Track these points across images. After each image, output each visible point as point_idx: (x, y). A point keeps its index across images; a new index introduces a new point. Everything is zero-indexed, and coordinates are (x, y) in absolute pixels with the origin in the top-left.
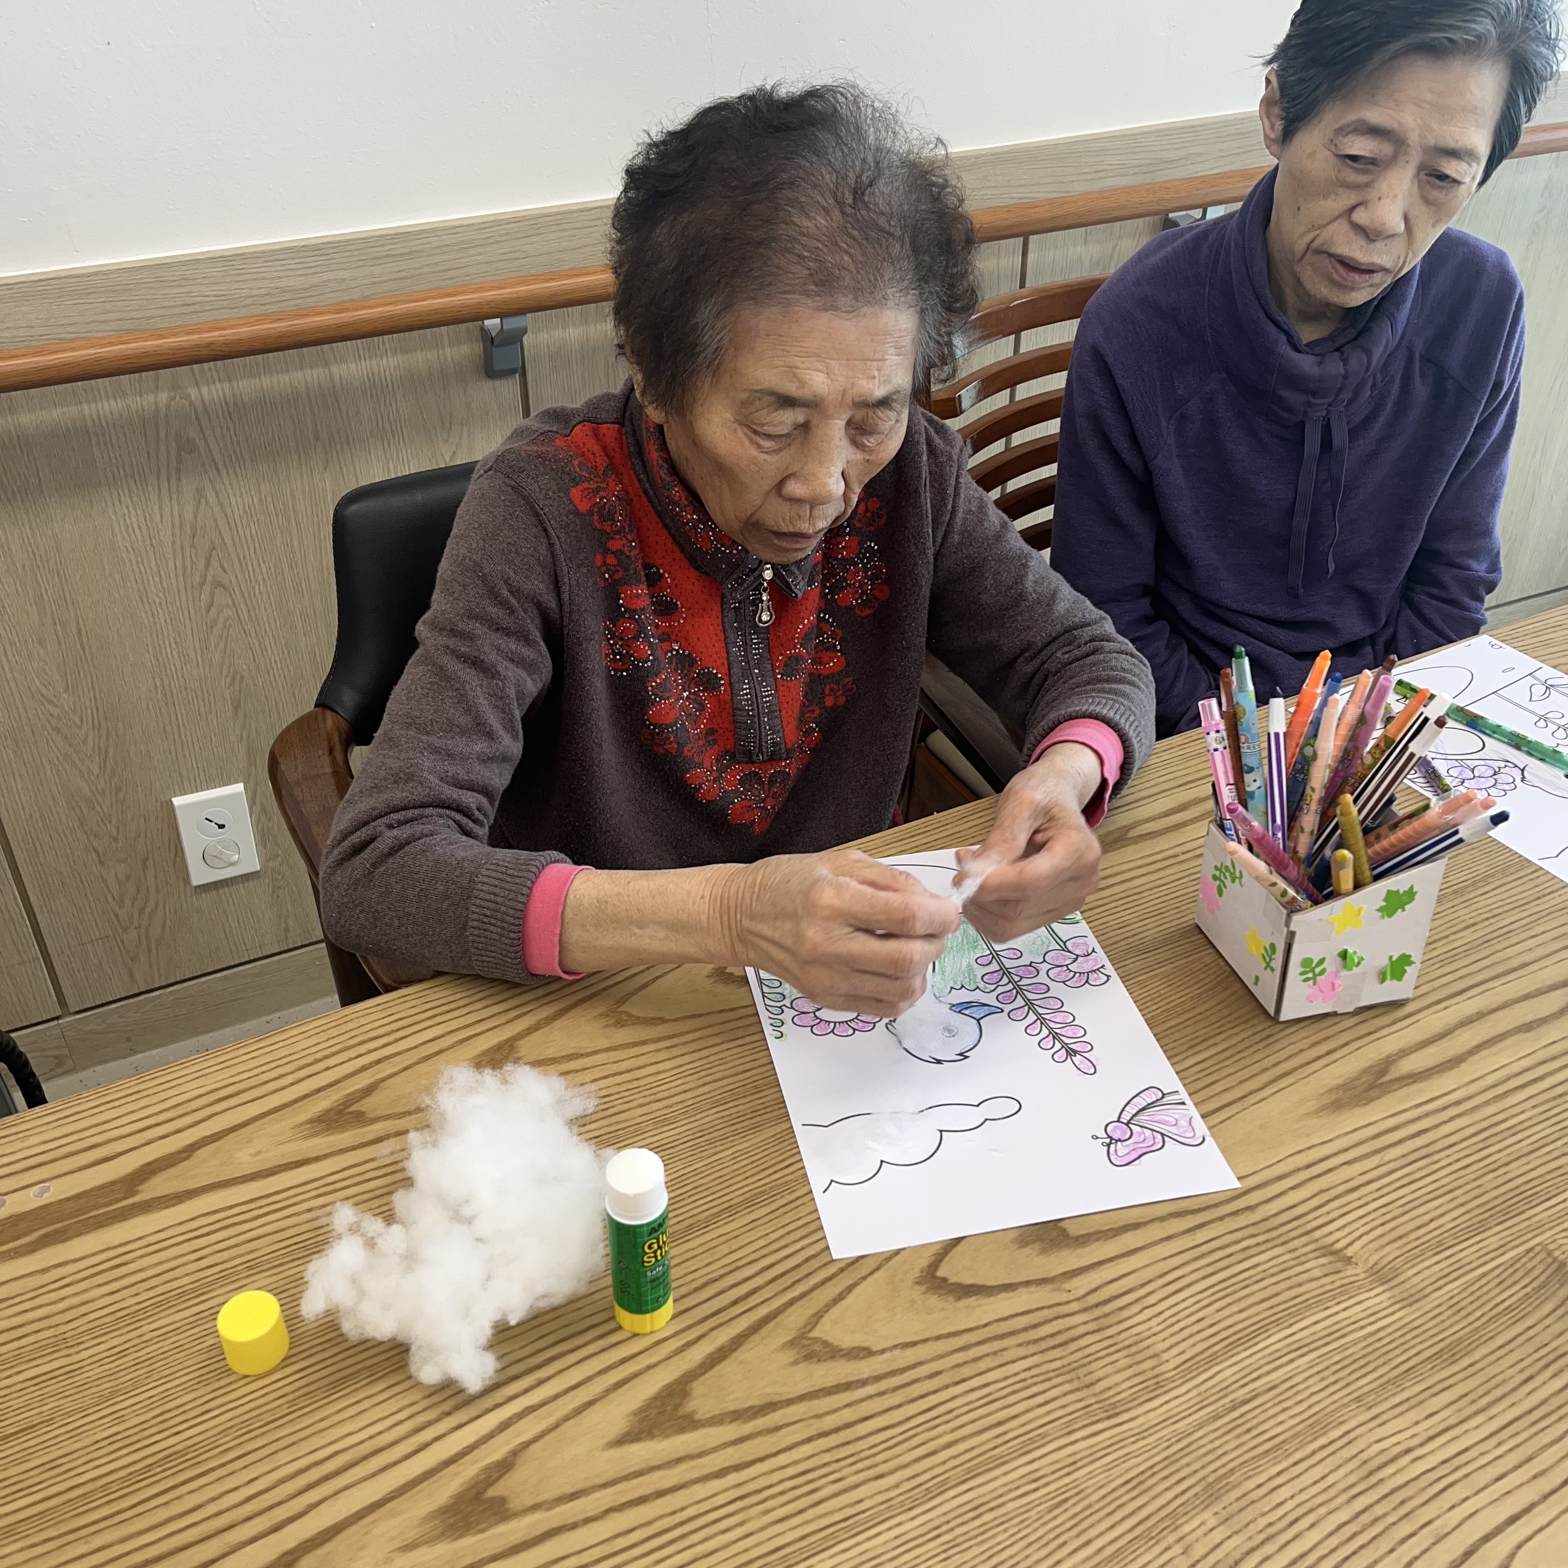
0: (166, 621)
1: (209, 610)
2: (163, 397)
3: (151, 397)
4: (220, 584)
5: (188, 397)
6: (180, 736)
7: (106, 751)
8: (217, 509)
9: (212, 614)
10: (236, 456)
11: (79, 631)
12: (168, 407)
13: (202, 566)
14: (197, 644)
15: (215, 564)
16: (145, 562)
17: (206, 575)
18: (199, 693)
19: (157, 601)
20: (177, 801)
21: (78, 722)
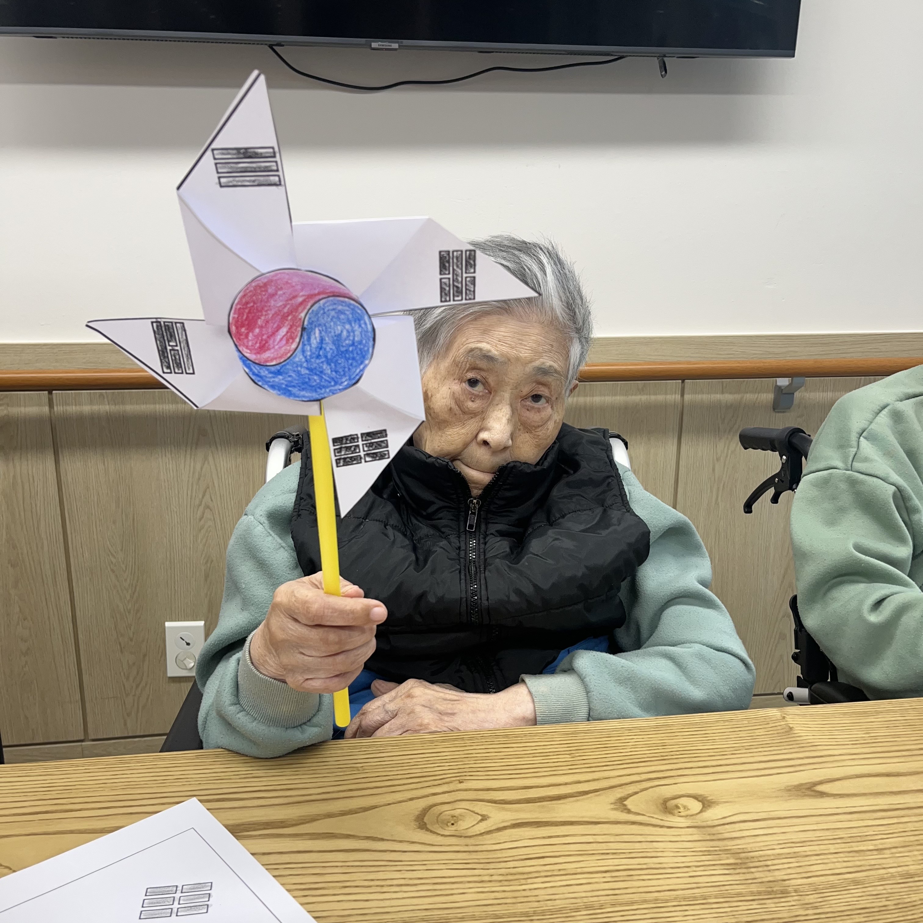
0: (177, 522)
1: (200, 520)
4: (207, 507)
6: (175, 587)
7: (136, 588)
8: (213, 467)
9: (202, 522)
10: (227, 441)
11: (134, 520)
13: (201, 496)
14: (192, 538)
15: (207, 496)
16: (173, 489)
17: (201, 502)
18: (188, 565)
19: (175, 510)
20: (167, 624)
21: (124, 569)
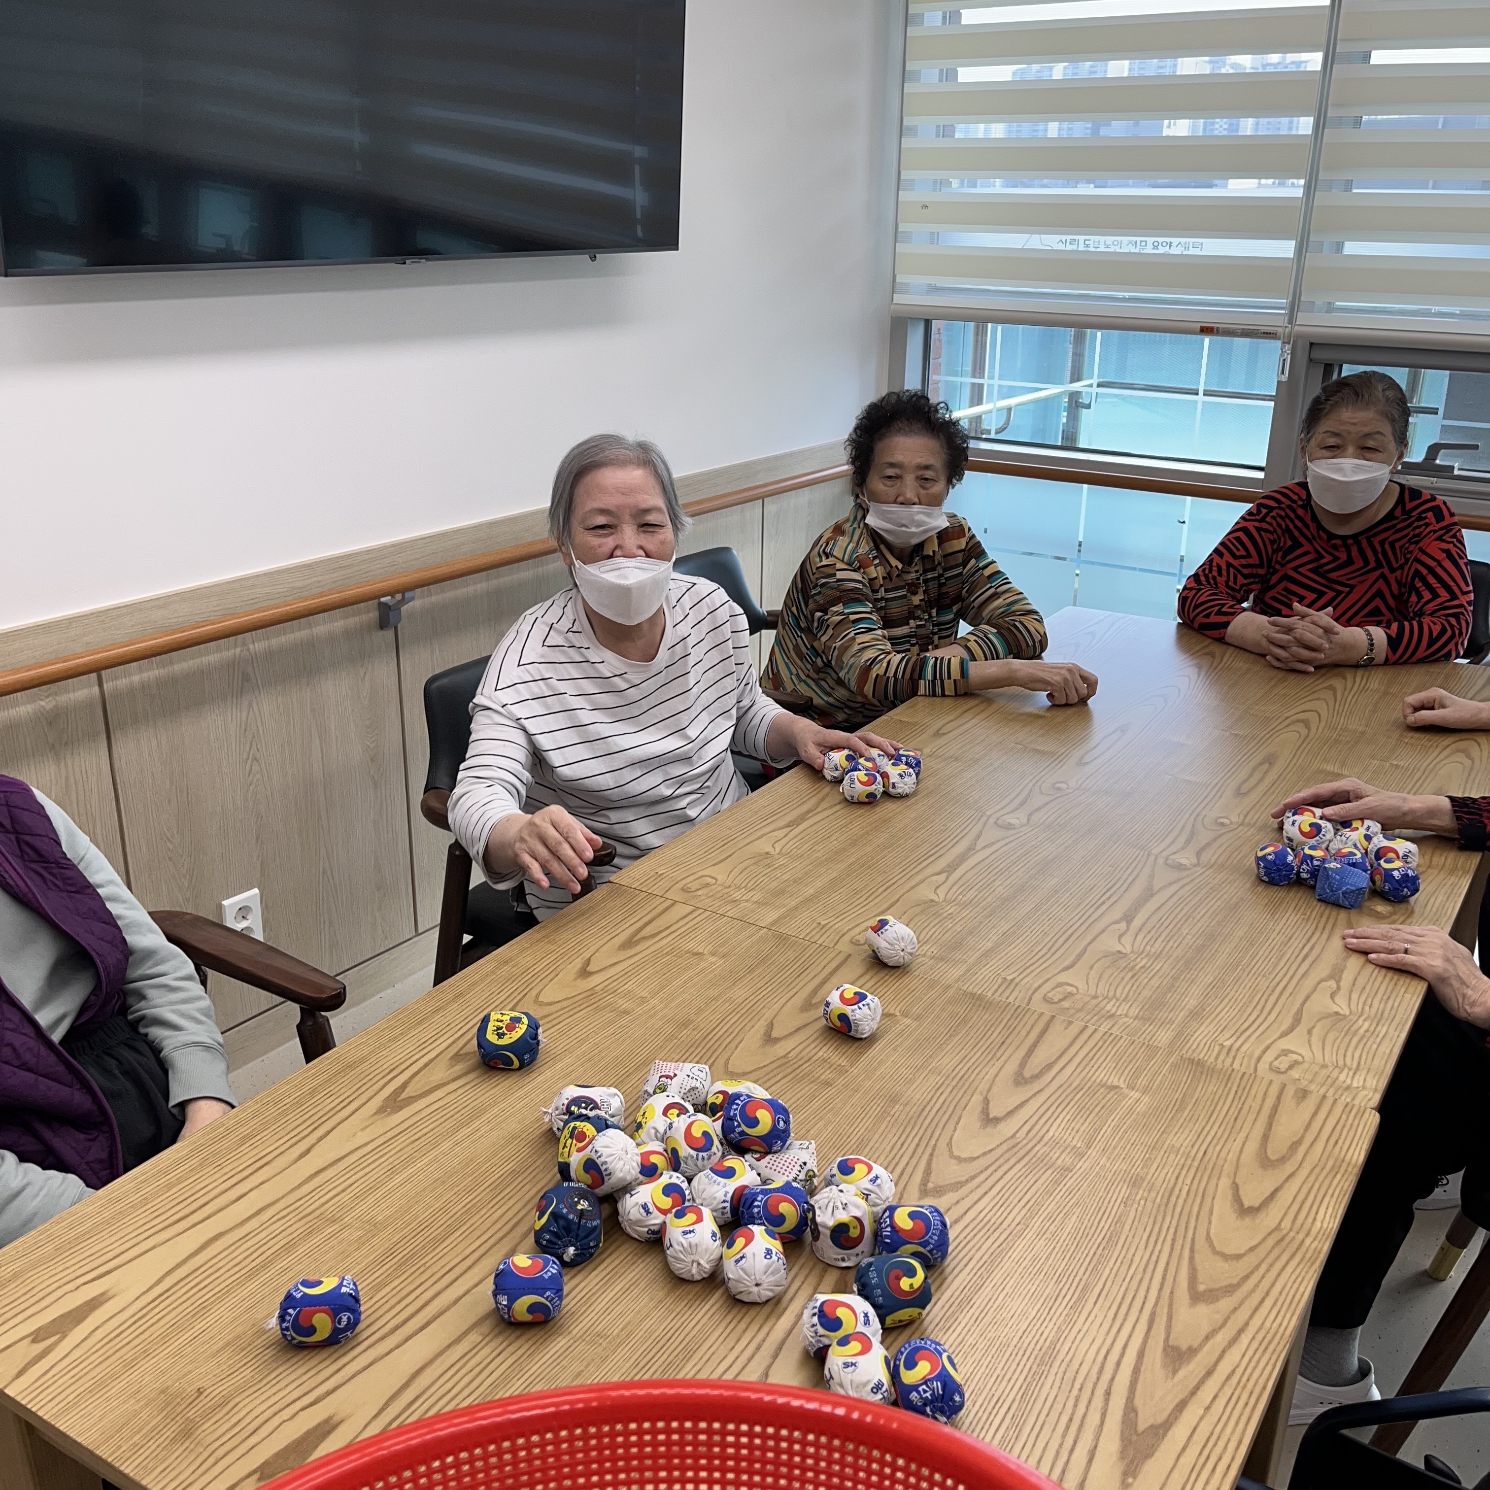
0: (228, 784)
2: (238, 650)
3: (233, 651)
4: (256, 759)
5: (248, 650)
7: (193, 872)
8: (257, 713)
9: (250, 778)
10: (268, 682)
11: (188, 793)
12: (240, 655)
13: (248, 749)
14: (242, 797)
15: (254, 746)
16: (222, 748)
17: (249, 754)
19: (226, 771)
20: (224, 903)
21: (182, 854)
